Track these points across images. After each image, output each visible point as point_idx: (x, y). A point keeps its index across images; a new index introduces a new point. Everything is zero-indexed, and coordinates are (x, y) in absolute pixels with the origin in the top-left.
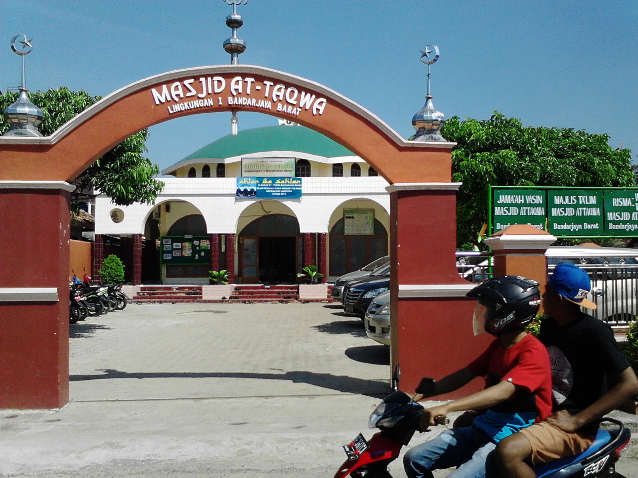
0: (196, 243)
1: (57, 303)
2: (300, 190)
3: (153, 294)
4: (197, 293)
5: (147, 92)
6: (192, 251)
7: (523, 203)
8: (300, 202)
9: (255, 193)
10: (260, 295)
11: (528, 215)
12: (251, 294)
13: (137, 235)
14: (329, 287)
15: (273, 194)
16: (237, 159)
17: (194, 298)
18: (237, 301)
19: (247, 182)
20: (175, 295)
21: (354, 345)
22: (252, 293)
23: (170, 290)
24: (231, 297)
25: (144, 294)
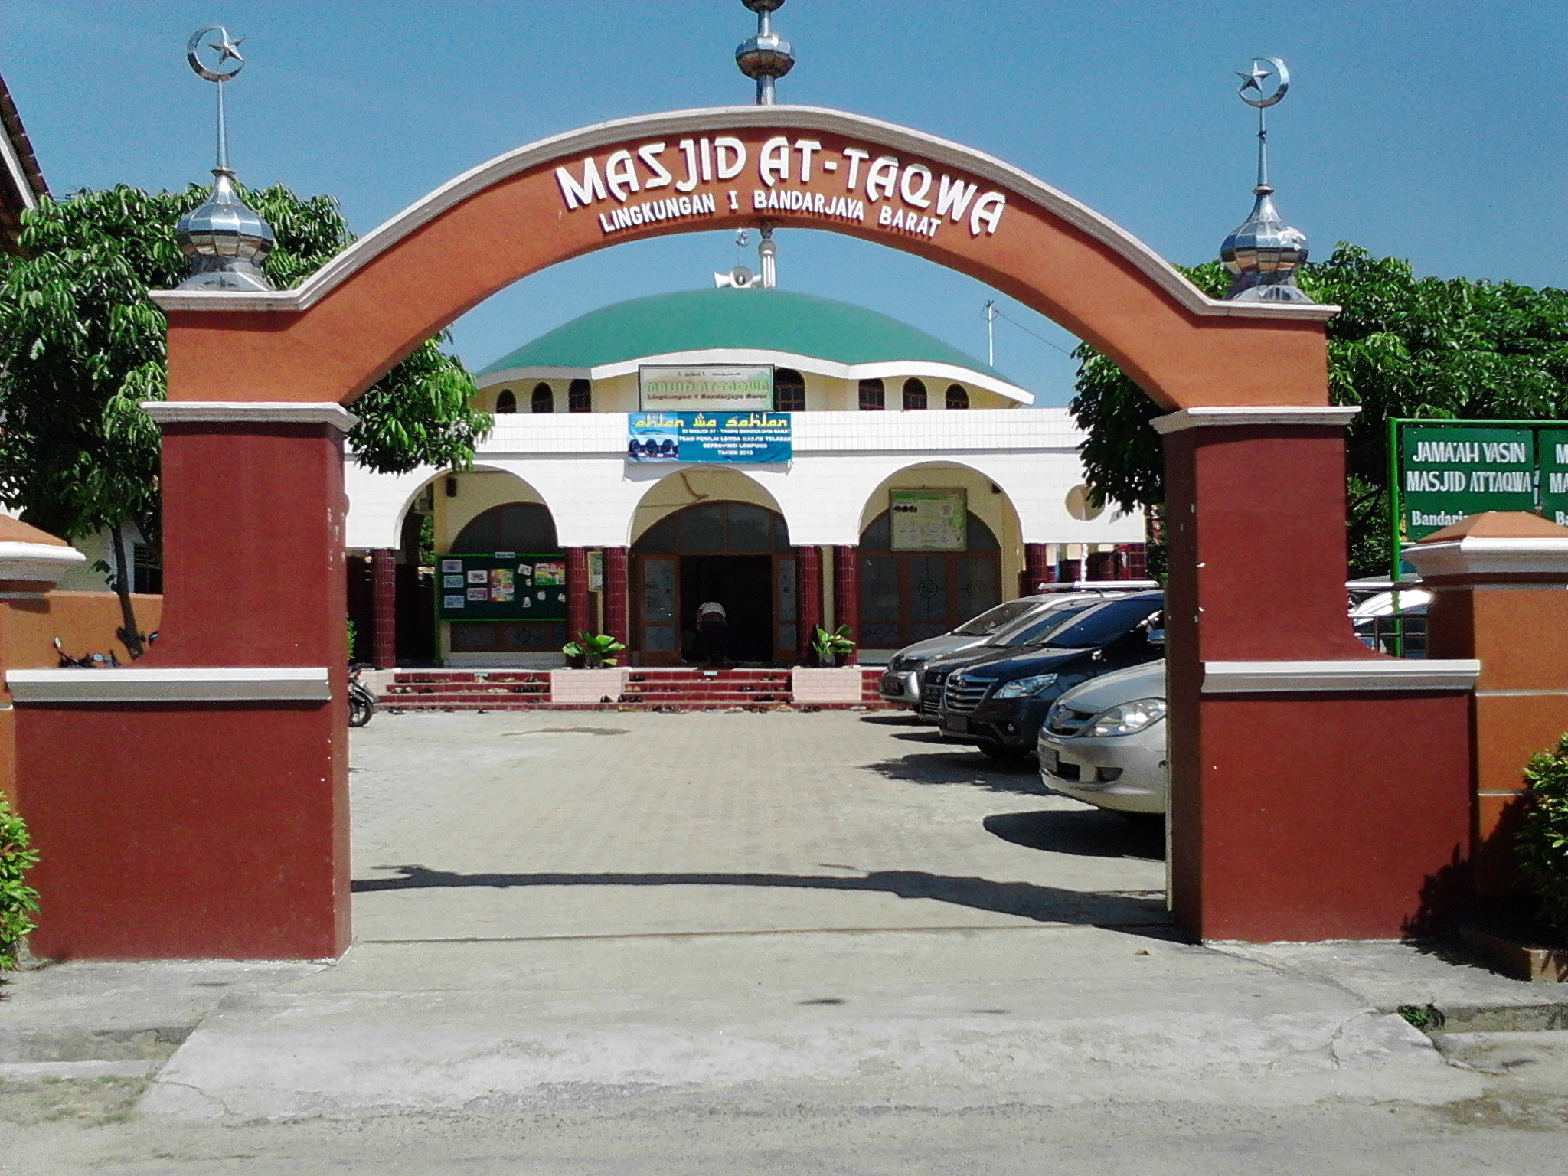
0: (524, 569)
1: (327, 706)
2: (789, 443)
3: (428, 690)
4: (537, 689)
5: (546, 175)
6: (516, 589)
7: (1477, 460)
8: (787, 471)
9: (676, 449)
10: (694, 692)
11: (1491, 490)
12: (672, 690)
13: (382, 550)
14: (865, 675)
15: (719, 452)
16: (629, 367)
17: (530, 699)
18: (639, 707)
19: (655, 422)
20: (484, 693)
21: (996, 808)
22: (673, 688)
23: (469, 681)
24: (622, 696)
25: (404, 691)
